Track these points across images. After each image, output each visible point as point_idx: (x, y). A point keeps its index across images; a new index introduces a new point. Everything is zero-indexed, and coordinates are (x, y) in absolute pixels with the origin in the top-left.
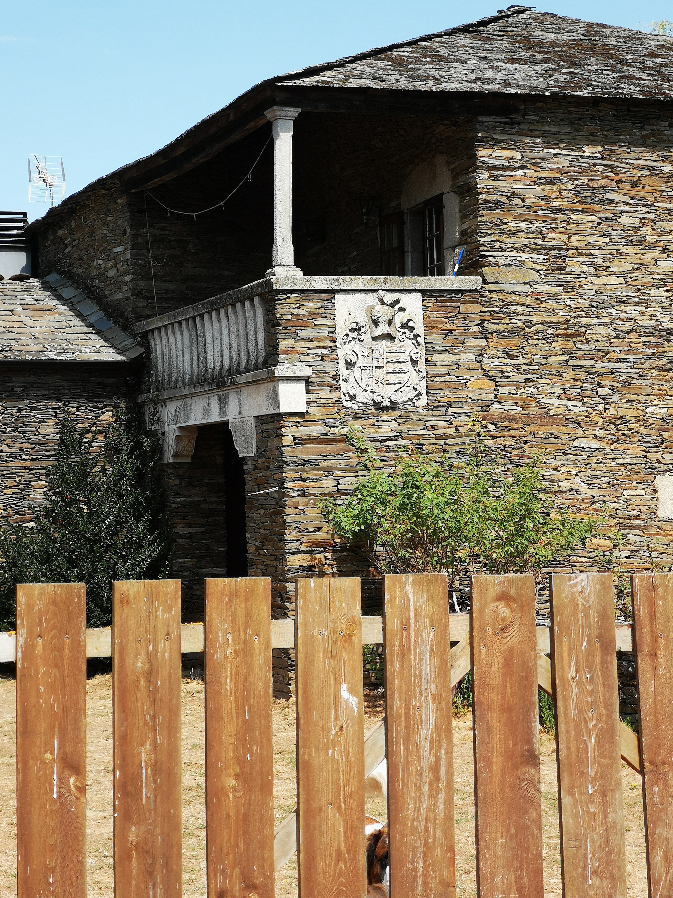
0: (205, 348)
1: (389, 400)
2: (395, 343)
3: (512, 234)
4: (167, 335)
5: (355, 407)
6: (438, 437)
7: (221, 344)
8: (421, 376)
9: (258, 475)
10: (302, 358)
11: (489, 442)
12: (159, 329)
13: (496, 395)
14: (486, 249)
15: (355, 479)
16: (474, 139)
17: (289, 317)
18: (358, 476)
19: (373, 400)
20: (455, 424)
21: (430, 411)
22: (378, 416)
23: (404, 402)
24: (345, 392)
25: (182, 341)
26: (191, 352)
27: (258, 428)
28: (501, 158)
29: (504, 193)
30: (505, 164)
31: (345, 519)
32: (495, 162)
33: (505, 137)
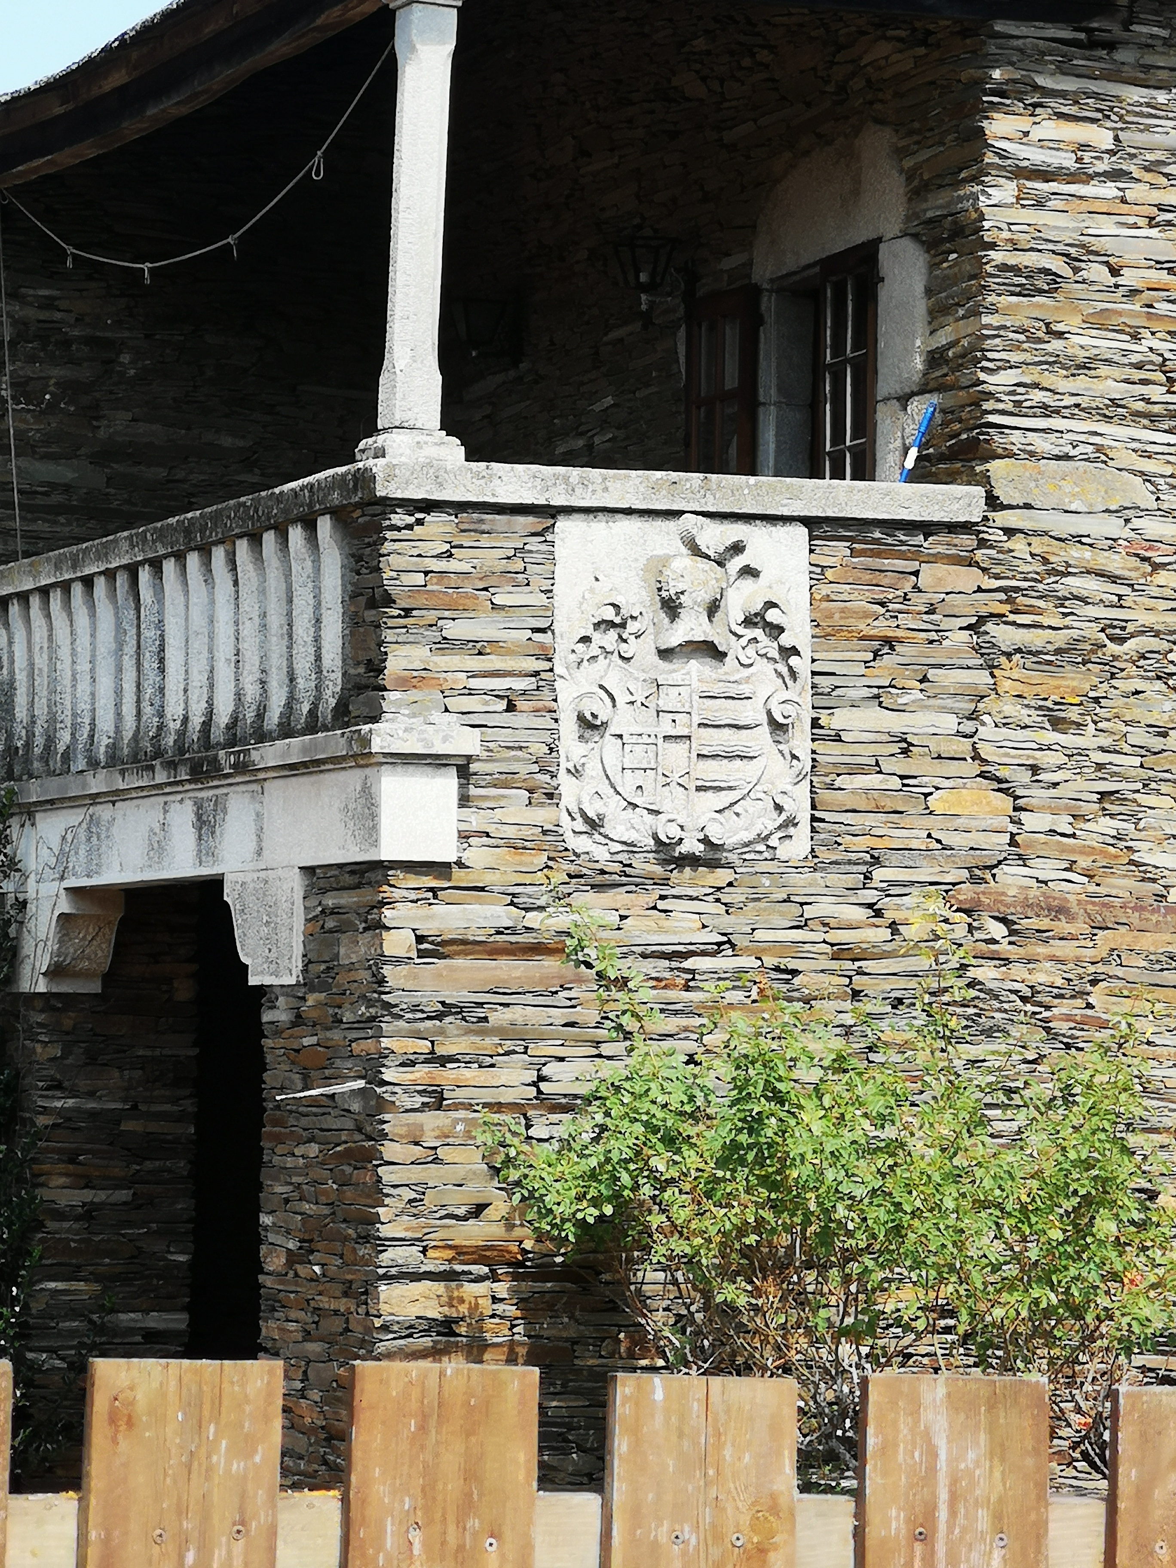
0: (162, 660)
1: (701, 836)
2: (725, 669)
3: (1079, 367)
4: (48, 616)
5: (601, 854)
6: (840, 952)
7: (211, 651)
8: (795, 771)
9: (306, 1041)
10: (451, 702)
11: (986, 973)
12: (23, 597)
13: (1013, 835)
14: (1001, 406)
15: (587, 1065)
16: (979, 85)
17: (420, 579)
18: (600, 1056)
19: (655, 837)
20: (889, 915)
21: (818, 875)
22: (664, 882)
23: (746, 845)
24: (574, 809)
25: (93, 635)
26: (119, 669)
27: (310, 903)
28: (1056, 145)
29: (1060, 248)
30: (1066, 164)
31: (558, 1185)
32: (1036, 156)
33: (1070, 84)
